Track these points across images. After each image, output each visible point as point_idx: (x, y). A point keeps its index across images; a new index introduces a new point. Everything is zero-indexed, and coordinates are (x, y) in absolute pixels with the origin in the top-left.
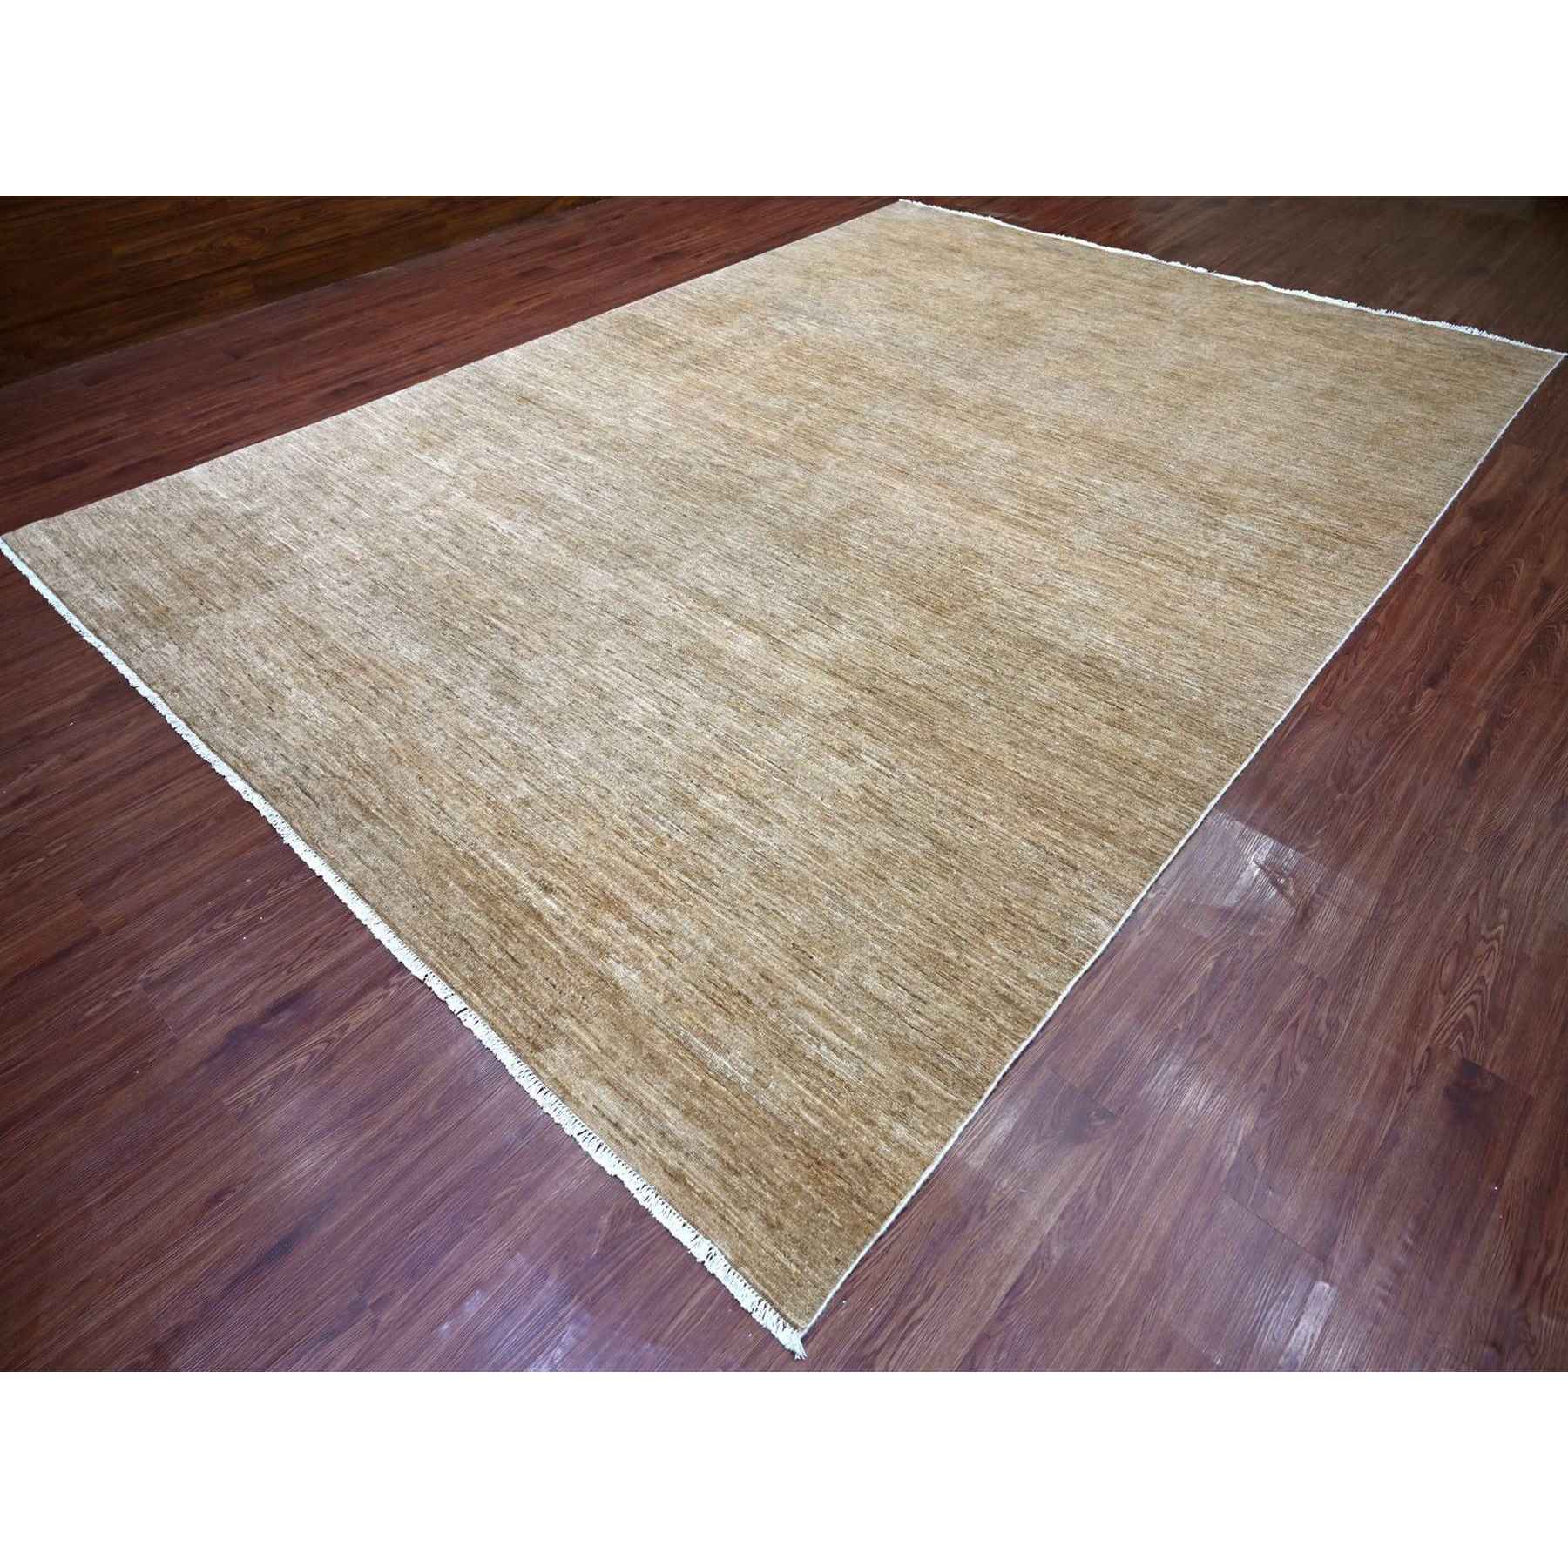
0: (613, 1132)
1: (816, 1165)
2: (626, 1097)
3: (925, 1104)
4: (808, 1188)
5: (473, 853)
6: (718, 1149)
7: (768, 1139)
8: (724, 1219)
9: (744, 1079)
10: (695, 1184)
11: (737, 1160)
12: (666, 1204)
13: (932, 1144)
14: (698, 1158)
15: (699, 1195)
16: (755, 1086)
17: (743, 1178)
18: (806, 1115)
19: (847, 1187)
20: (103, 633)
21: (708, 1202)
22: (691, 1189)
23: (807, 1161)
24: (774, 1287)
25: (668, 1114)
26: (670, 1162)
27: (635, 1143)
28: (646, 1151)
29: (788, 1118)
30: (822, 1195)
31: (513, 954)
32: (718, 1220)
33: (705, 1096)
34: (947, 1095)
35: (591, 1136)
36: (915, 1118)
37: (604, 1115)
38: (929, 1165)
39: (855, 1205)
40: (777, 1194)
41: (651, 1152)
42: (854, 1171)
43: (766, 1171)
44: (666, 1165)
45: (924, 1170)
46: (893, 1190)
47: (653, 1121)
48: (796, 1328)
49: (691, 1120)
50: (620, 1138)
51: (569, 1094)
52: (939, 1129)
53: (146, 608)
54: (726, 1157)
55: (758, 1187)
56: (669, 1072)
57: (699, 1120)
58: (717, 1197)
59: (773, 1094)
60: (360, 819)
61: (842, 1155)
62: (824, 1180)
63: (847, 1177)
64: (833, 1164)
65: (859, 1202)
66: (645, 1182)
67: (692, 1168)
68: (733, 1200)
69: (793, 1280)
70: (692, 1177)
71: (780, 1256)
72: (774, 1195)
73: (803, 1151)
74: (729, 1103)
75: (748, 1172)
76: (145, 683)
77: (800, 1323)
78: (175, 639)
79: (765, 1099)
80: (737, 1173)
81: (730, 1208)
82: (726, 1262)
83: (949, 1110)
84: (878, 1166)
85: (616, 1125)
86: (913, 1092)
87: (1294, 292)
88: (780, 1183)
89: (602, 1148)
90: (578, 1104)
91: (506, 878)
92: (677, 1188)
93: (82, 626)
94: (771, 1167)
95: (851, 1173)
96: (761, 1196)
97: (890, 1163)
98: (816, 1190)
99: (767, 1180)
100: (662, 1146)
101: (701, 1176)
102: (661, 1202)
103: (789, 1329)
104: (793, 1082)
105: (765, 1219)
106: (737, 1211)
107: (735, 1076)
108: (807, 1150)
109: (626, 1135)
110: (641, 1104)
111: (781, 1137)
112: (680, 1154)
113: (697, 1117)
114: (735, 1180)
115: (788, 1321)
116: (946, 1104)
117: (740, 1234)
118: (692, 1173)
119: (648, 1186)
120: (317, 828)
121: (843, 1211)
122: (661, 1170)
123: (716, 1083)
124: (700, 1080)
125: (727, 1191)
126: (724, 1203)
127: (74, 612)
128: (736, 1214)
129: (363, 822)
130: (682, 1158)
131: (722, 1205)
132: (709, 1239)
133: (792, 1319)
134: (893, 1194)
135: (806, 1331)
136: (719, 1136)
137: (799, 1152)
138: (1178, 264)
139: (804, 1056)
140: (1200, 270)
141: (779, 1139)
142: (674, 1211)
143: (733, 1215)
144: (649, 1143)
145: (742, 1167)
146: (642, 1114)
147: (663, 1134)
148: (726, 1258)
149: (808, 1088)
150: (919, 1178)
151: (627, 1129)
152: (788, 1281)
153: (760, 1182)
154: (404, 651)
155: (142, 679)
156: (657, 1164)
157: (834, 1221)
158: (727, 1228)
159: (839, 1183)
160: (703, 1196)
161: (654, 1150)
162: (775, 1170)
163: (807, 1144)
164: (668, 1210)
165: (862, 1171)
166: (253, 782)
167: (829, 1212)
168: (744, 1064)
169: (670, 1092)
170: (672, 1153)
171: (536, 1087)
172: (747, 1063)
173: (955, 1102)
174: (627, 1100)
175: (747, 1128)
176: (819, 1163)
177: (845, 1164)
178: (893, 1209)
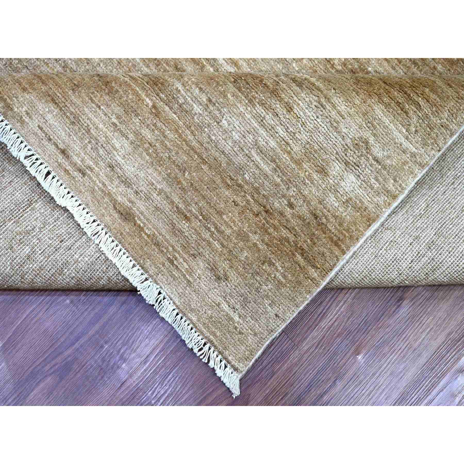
0: (60, 158)
1: (263, 213)
2: (73, 120)
3: (380, 155)
4: (255, 238)
6: (168, 190)
7: (219, 181)
8: (172, 262)
9: (197, 109)
10: (144, 223)
11: (187, 204)
12: (116, 242)
13: (381, 200)
14: (148, 198)
15: (148, 236)
16: (208, 120)
17: (193, 225)
18: (257, 158)
19: (292, 238)
21: (157, 244)
22: (141, 229)
23: (256, 208)
24: (218, 334)
25: (117, 145)
26: (119, 199)
27: (84, 174)
28: (94, 182)
29: (240, 159)
30: (267, 244)
32: (167, 264)
33: (155, 125)
34: (406, 144)
35: (39, 162)
36: (368, 171)
37: (50, 140)
38: (374, 221)
39: (299, 258)
40: (225, 243)
41: (100, 185)
42: (300, 222)
43: (215, 218)
44: (115, 201)
45: (370, 225)
46: (336, 244)
47: (101, 152)
48: (236, 369)
49: (140, 155)
50: (68, 168)
51: (12, 109)
52: (390, 185)
54: (176, 200)
55: (207, 235)
56: (117, 91)
57: (148, 154)
58: (167, 240)
59: (226, 131)
61: (291, 205)
62: (271, 230)
63: (293, 228)
64: (282, 214)
65: (302, 255)
66: (95, 218)
67: (143, 208)
68: (182, 246)
69: (236, 328)
70: (142, 218)
71: (225, 306)
72: (223, 246)
73: (253, 197)
74: (180, 136)
75: (196, 218)
77: (240, 366)
79: (217, 135)
80: (187, 218)
81: (179, 253)
82: (175, 307)
83: (405, 163)
84: (324, 220)
85: (63, 152)
86: (372, 140)
88: (228, 232)
89: (50, 177)
90: (22, 122)
92: (127, 227)
94: (220, 213)
95: (298, 225)
96: (209, 244)
97: (336, 217)
98: (263, 241)
99: (216, 228)
100: (111, 181)
101: (151, 217)
102: (110, 240)
103: (229, 370)
104: (249, 116)
105: (213, 269)
106: (186, 256)
107: (186, 102)
108: (256, 196)
109: (74, 165)
110: (88, 131)
111: (232, 179)
112: (129, 190)
113: (146, 150)
114: (184, 225)
115: (229, 362)
116: (404, 156)
117: (189, 281)
118: (142, 213)
119: (98, 222)
121: (286, 265)
122: (111, 206)
123: (167, 108)
124: (151, 104)
125: (176, 235)
126: (173, 247)
128: (184, 259)
130: (133, 197)
131: (171, 249)
132: (158, 284)
133: (233, 363)
134: (336, 248)
135: (244, 373)
136: (169, 175)
137: (249, 198)
139: (261, 81)
141: (229, 182)
142: (123, 250)
143: (181, 260)
144: (98, 175)
145: (190, 211)
146: (90, 142)
147: (111, 167)
148: (174, 303)
149: (263, 126)
150: (363, 234)
151: (75, 158)
152: (231, 328)
153: (209, 229)
156: (106, 200)
157: (278, 274)
158: (175, 273)
159: (284, 233)
160: (152, 237)
161: (104, 184)
162: (224, 217)
163: (257, 190)
164: (118, 248)
165: (309, 223)
167: (274, 265)
168: (197, 91)
169: (118, 117)
170: (122, 188)
172: (201, 89)
173: (413, 155)
174: (73, 123)
175: (199, 169)
176: (267, 212)
177: (293, 214)
178: (335, 265)
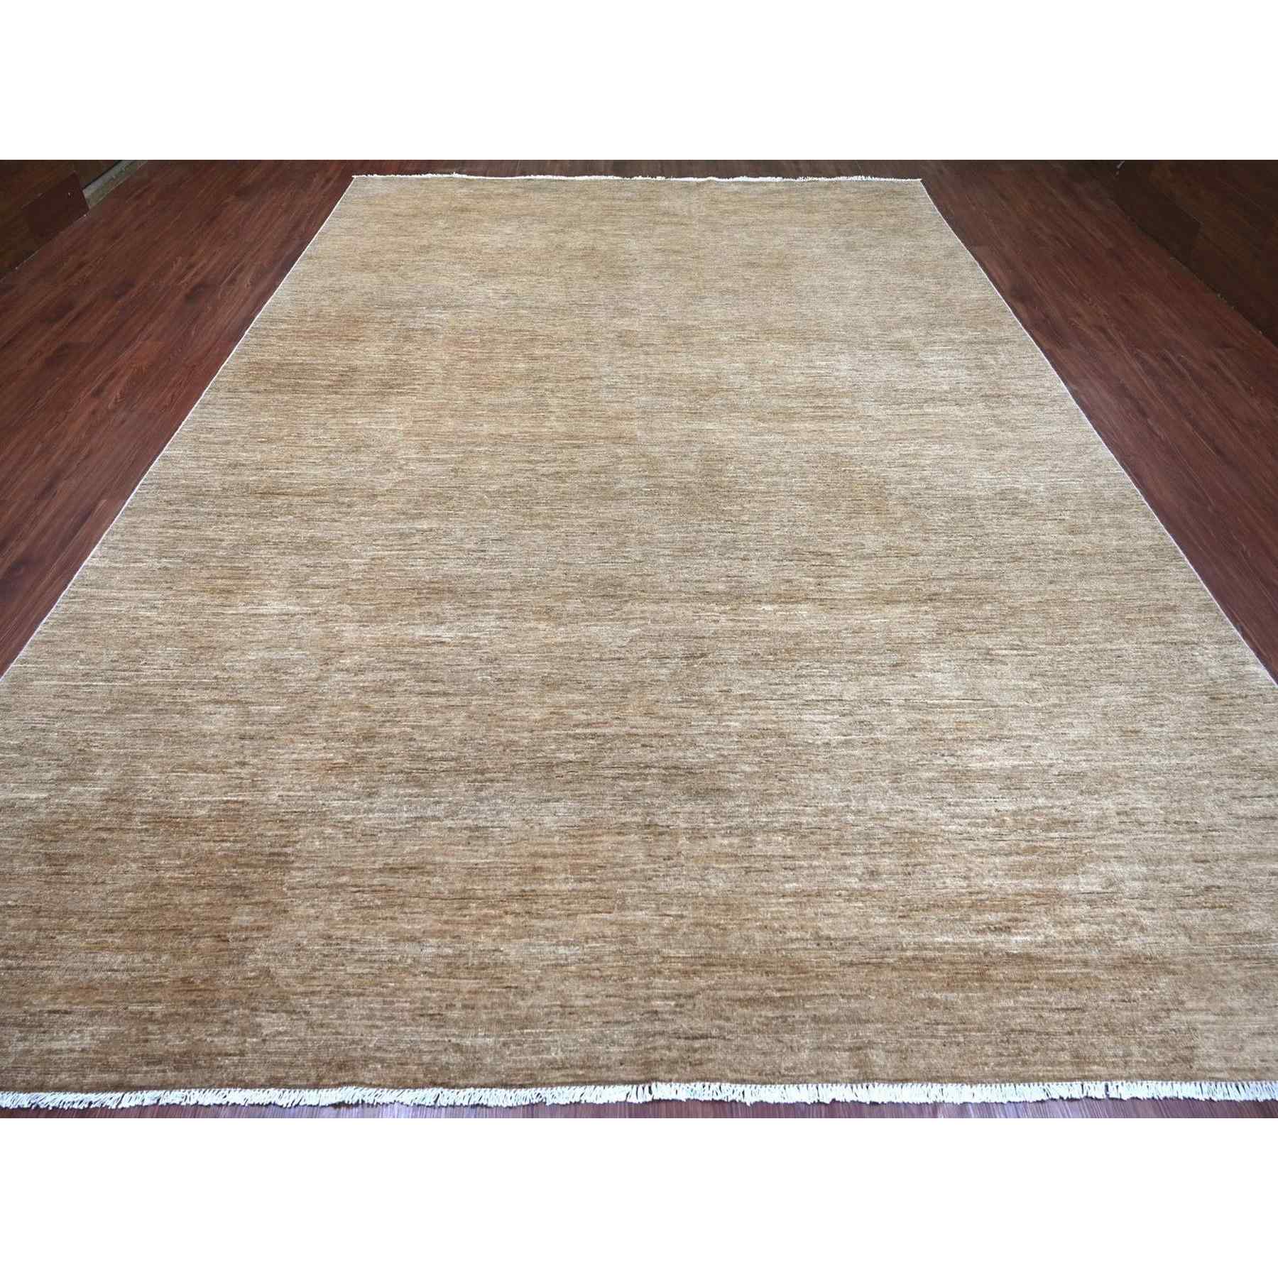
5: (909, 954)
20: (137, 1079)
31: (1062, 1005)
51: (1255, 1070)
53: (160, 1001)
60: (778, 1013)
76: (305, 1087)
78: (262, 1006)
87: (736, 179)
90: (1269, 1071)
91: (963, 949)
93: (80, 1096)
120: (755, 1058)
127: (42, 1088)
129: (789, 1013)
138: (640, 178)
140: (659, 178)
154: (549, 821)
155: (295, 1087)
166: (623, 1076)
171: (1233, 1090)
